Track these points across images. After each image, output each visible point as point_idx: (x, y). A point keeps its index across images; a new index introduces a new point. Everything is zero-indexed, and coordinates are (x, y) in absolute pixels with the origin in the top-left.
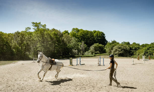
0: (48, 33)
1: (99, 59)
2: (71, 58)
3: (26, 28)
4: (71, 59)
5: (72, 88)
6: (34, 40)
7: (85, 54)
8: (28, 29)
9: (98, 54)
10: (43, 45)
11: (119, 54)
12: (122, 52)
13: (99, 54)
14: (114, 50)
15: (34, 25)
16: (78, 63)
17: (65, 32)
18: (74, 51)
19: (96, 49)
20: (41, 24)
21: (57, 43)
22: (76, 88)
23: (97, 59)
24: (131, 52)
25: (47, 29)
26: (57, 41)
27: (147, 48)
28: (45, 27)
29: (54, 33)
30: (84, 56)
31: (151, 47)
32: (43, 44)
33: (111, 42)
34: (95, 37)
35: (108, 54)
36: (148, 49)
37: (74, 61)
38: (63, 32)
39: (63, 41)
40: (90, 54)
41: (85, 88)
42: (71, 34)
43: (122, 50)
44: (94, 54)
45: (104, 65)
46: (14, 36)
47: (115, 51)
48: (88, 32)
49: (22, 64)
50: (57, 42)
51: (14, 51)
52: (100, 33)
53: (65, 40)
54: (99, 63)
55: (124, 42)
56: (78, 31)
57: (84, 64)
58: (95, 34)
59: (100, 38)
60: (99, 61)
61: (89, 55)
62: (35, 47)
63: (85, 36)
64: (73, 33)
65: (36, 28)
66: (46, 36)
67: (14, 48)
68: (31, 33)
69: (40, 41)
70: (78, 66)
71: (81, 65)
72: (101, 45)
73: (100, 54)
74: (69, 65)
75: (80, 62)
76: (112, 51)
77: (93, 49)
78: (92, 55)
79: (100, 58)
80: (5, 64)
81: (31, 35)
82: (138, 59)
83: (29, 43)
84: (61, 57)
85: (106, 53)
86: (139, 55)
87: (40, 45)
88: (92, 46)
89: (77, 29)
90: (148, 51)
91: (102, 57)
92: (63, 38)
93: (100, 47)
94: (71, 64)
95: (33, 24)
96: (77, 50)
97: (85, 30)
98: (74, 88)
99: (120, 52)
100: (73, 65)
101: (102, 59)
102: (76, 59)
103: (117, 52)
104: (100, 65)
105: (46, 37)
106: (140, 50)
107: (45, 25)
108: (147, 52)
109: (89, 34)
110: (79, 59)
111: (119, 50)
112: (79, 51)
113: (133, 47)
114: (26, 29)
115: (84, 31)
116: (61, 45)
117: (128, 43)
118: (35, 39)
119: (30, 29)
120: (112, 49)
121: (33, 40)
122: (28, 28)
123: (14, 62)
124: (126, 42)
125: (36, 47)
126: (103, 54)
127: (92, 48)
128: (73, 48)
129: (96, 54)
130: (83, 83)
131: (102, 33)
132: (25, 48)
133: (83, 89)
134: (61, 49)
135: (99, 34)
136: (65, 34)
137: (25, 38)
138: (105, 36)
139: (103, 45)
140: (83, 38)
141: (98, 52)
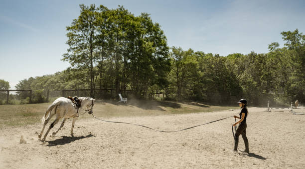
3: (270, 46)
8: (273, 46)
15: (286, 37)
20: (299, 33)
46: (246, 60)
51: (244, 89)
65: (290, 43)
67: (244, 83)
114: (269, 48)
119: (277, 45)
122: (274, 44)
137: (265, 64)
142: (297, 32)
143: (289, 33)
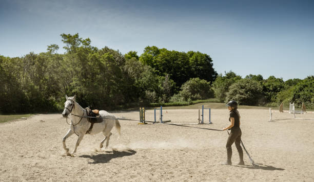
0: (95, 56)
1: (201, 110)
2: (143, 108)
3: (49, 47)
4: (142, 111)
5: (144, 174)
6: (66, 72)
7: (171, 100)
8: (53, 48)
9: (198, 101)
10: (84, 82)
11: (241, 100)
12: (248, 95)
13: (200, 99)
14: (231, 91)
15: (66, 40)
16: (158, 119)
17: (129, 56)
18: (148, 93)
19: (193, 90)
20: (80, 37)
21: (112, 79)
22: (153, 175)
23: (198, 110)
24: (265, 95)
25: (93, 48)
26: (114, 74)
27: (298, 87)
28: (88, 45)
29: (108, 57)
31: (307, 86)
32: (85, 79)
33: (225, 76)
34: (192, 65)
35: (219, 100)
36: (301, 90)
37: (149, 114)
38: (126, 55)
39: (126, 73)
40: (181, 101)
41: (171, 173)
42: (143, 58)
43: (248, 91)
44: (189, 100)
45: (211, 123)
46: (25, 62)
47: (232, 94)
48: (177, 53)
49: (42, 121)
50: (113, 76)
51: (26, 94)
52: (202, 56)
53: (130, 70)
54: (201, 118)
55: (251, 75)
56: (157, 52)
57: (170, 121)
58: (191, 60)
59: (201, 67)
60: (201, 114)
61: (179, 102)
62: (68, 87)
63: (172, 63)
64: (147, 57)
65: (70, 46)
66: (90, 63)
67: (25, 88)
68: (59, 58)
69: (77, 72)
70: (156, 124)
71: (162, 122)
72: (203, 81)
73: (203, 99)
74: (138, 124)
75: (162, 116)
76: (227, 94)
77: (187, 89)
78: (185, 103)
79: (203, 109)
80: (4, 122)
81: (60, 61)
82: (281, 110)
83: (56, 78)
84: (121, 106)
85: (214, 97)
86: (281, 101)
87: (78, 82)
88: (185, 84)
89: (155, 48)
90: (301, 93)
91: (206, 105)
92: (126, 67)
93: (202, 86)
94: (141, 121)
95: (65, 38)
96: (154, 92)
97: (172, 51)
98: (147, 174)
99: (243, 96)
100: (146, 124)
101: (206, 111)
102: (152, 111)
103: (238, 96)
104: (202, 123)
105: (90, 66)
106: (284, 92)
107: (88, 40)
108: (299, 96)
109: (180, 59)
110: (158, 111)
111: (241, 91)
112: (159, 93)
113: (269, 86)
114: (48, 49)
115: (169, 53)
116: (122, 82)
117: (260, 78)
118: (68, 69)
119: (57, 47)
120: (227, 89)
121: (64, 71)
122: (53, 46)
123: (23, 117)
124: (255, 76)
125: (70, 85)
126: (208, 100)
127: (186, 87)
128: (146, 88)
129: (193, 99)
130: (167, 161)
131: (207, 57)
132: (48, 89)
133: (169, 177)
134: (122, 90)
135: (199, 58)
136: (129, 58)
137: (46, 67)
138: (212, 64)
139: (208, 81)
140: (167, 67)
141: (198, 95)
142: (77, 36)
143: (70, 36)
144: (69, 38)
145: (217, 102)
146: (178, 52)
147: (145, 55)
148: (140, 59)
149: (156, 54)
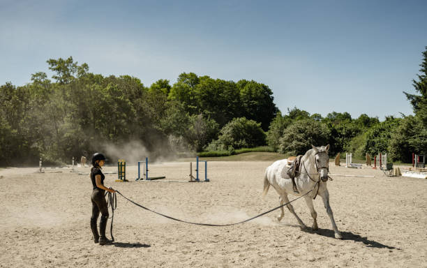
1: (194, 163)
3: (34, 76)
4: (121, 163)
7: (208, 149)
8: (38, 77)
9: (243, 149)
11: (298, 149)
12: (308, 141)
13: (246, 147)
14: (286, 137)
15: (54, 67)
16: (142, 175)
17: (158, 86)
18: (173, 138)
19: (237, 134)
20: (74, 62)
23: (188, 163)
27: (371, 131)
30: (203, 153)
31: (384, 130)
32: (83, 119)
34: (245, 99)
35: (271, 149)
36: (376, 135)
40: (221, 149)
42: (176, 89)
43: (309, 136)
44: (231, 148)
47: (288, 141)
48: (223, 83)
52: (257, 86)
56: (195, 80)
57: (164, 178)
58: (242, 92)
59: (256, 102)
61: (218, 152)
63: (215, 97)
64: (182, 88)
65: (61, 75)
70: (140, 182)
71: (147, 179)
72: (251, 123)
73: (250, 147)
74: (116, 181)
76: (281, 139)
77: (228, 133)
78: (226, 152)
82: (337, 163)
83: (41, 118)
85: (267, 145)
86: (354, 149)
88: (227, 126)
89: (192, 75)
90: (376, 140)
93: (249, 129)
94: (120, 177)
95: (53, 65)
96: (181, 137)
97: (216, 79)
99: (302, 144)
100: (127, 181)
103: (294, 143)
104: (197, 180)
106: (357, 139)
108: (373, 144)
109: (225, 91)
111: (299, 137)
113: (341, 129)
114: (32, 79)
115: (211, 82)
117: (347, 116)
119: (44, 76)
120: (281, 134)
121: (55, 108)
122: (39, 74)
124: (340, 114)
126: (261, 148)
127: (227, 130)
129: (236, 147)
131: (265, 88)
135: (254, 90)
138: (273, 98)
139: (258, 122)
140: (209, 101)
141: (244, 142)
142: (70, 60)
143: (61, 61)
144: (60, 63)
145: (269, 151)
146: (225, 82)
147: (178, 85)
148: (171, 90)
149: (194, 83)
